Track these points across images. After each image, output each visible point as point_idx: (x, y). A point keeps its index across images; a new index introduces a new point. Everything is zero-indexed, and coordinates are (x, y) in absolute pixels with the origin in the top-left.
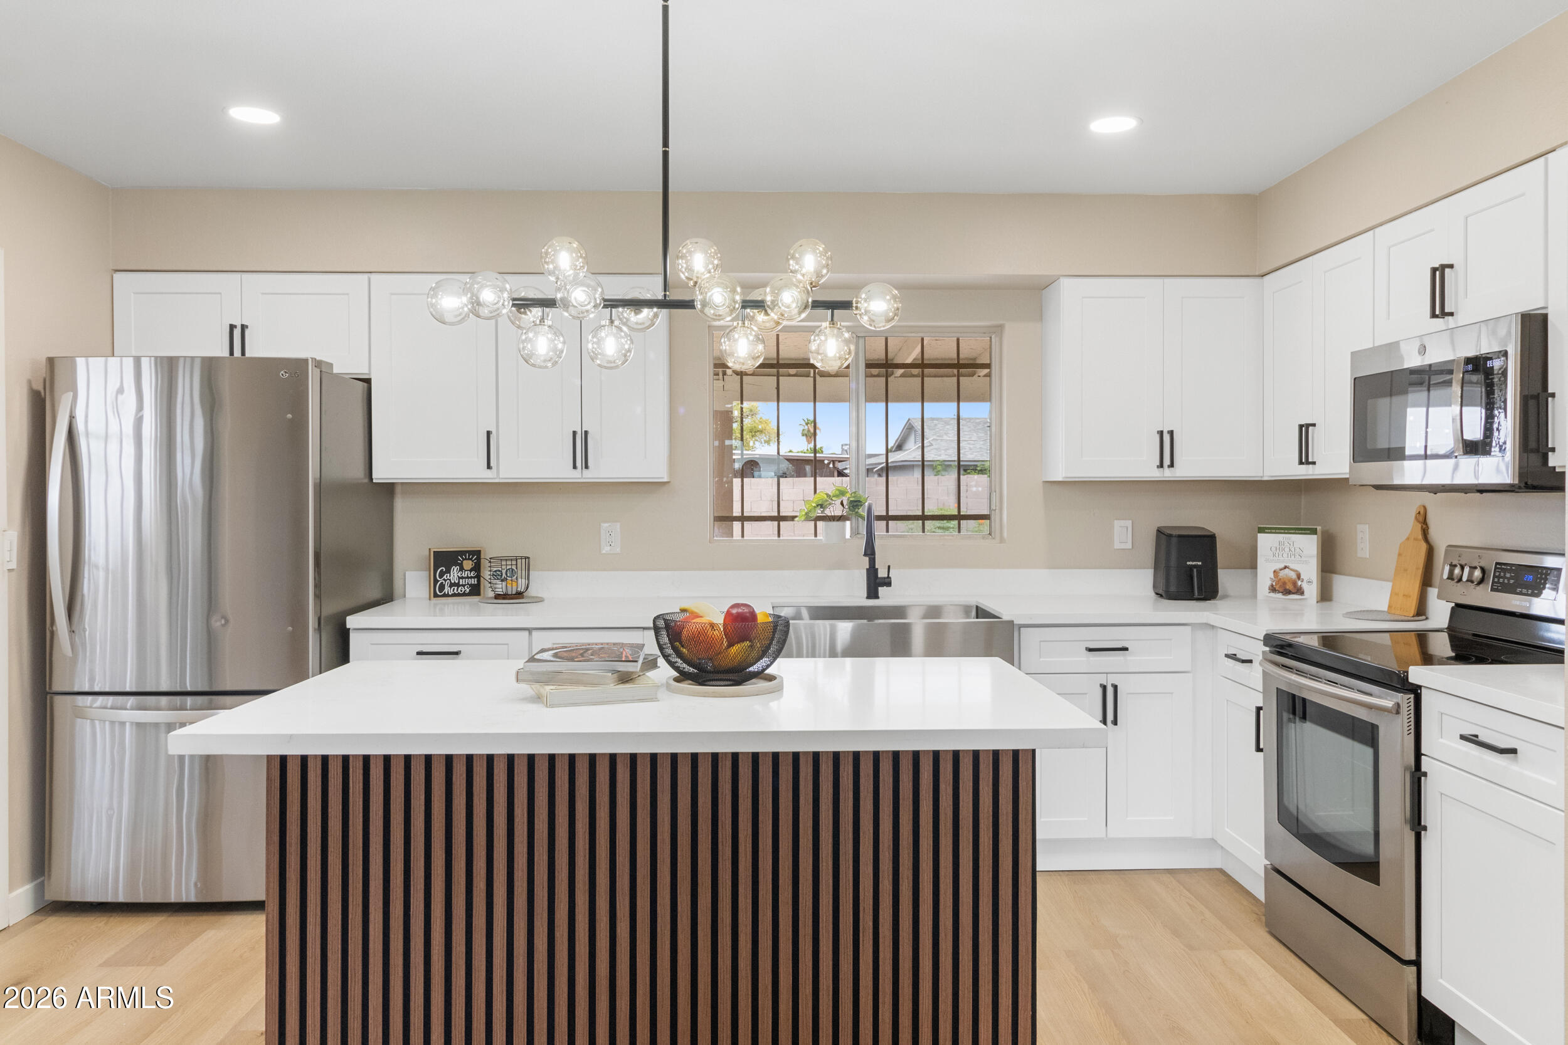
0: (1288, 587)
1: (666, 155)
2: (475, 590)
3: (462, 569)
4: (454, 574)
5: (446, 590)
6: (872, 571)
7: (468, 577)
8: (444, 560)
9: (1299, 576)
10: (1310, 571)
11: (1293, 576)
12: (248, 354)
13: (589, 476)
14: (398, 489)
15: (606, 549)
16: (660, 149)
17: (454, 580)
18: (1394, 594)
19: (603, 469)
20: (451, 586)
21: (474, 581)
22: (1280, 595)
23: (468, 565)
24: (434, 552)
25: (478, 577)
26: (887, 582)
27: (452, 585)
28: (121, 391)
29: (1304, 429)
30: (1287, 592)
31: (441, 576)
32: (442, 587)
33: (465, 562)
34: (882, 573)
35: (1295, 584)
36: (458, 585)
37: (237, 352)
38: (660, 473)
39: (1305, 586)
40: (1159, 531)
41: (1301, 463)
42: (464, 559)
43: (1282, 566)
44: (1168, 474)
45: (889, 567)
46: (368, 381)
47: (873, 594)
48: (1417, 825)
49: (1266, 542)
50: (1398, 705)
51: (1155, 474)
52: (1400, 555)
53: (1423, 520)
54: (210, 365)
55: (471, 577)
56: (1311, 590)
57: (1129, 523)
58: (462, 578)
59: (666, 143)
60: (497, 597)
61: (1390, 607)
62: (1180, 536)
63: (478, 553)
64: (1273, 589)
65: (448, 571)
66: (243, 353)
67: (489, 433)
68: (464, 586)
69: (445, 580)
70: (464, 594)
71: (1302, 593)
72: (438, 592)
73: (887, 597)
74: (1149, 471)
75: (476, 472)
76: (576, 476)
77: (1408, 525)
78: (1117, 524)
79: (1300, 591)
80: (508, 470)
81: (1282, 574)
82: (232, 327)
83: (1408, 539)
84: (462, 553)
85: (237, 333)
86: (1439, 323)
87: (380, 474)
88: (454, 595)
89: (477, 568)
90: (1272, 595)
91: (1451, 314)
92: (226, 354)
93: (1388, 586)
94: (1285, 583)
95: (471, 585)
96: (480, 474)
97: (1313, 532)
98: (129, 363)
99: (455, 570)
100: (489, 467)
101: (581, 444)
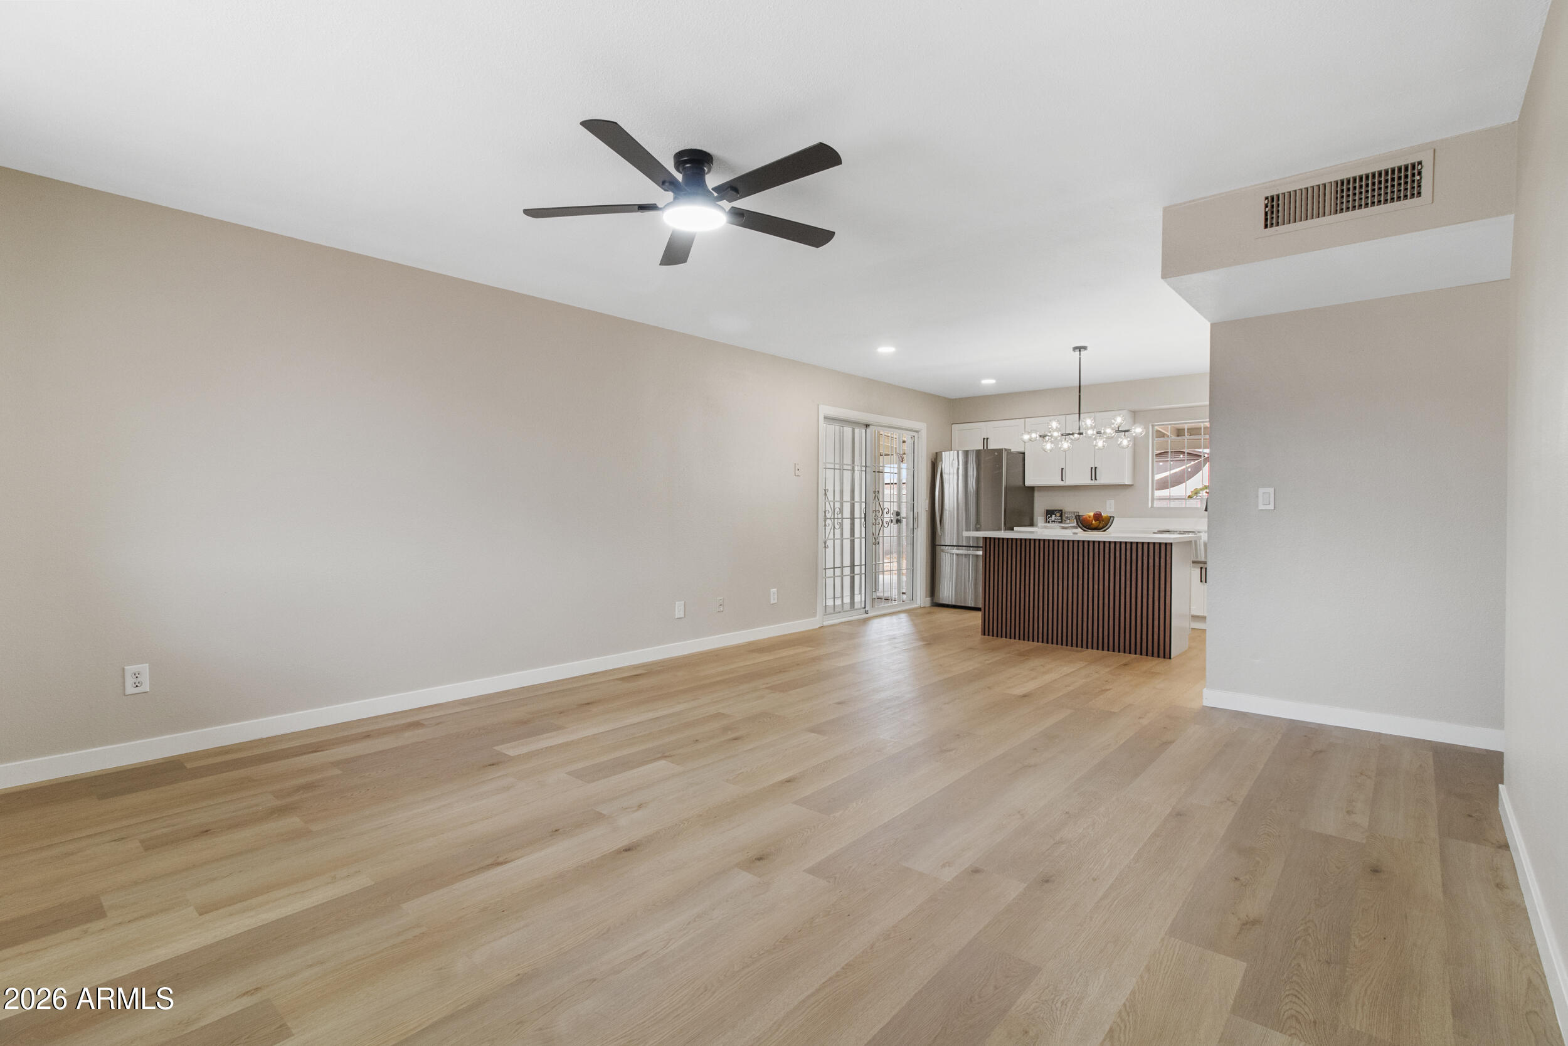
3: (1056, 516)
4: (1053, 518)
7: (1058, 519)
8: (1050, 513)
12: (989, 448)
13: (1098, 483)
14: (1036, 489)
15: (1108, 510)
19: (1102, 480)
21: (1060, 520)
23: (1058, 515)
24: (1048, 509)
25: (1062, 519)
27: (1052, 521)
28: (953, 460)
31: (1048, 518)
37: (985, 448)
38: (1127, 481)
46: (1024, 453)
54: (978, 452)
58: (1056, 519)
59: (1080, 396)
63: (1061, 511)
67: (1062, 469)
68: (1057, 522)
69: (1050, 520)
72: (1047, 521)
75: (1057, 482)
76: (1093, 483)
80: (1070, 481)
82: (984, 439)
84: (1056, 510)
85: (986, 440)
87: (1028, 483)
89: (1061, 516)
92: (982, 448)
95: (1059, 522)
96: (1059, 483)
98: (956, 452)
99: (1053, 516)
100: (1062, 480)
101: (1094, 472)
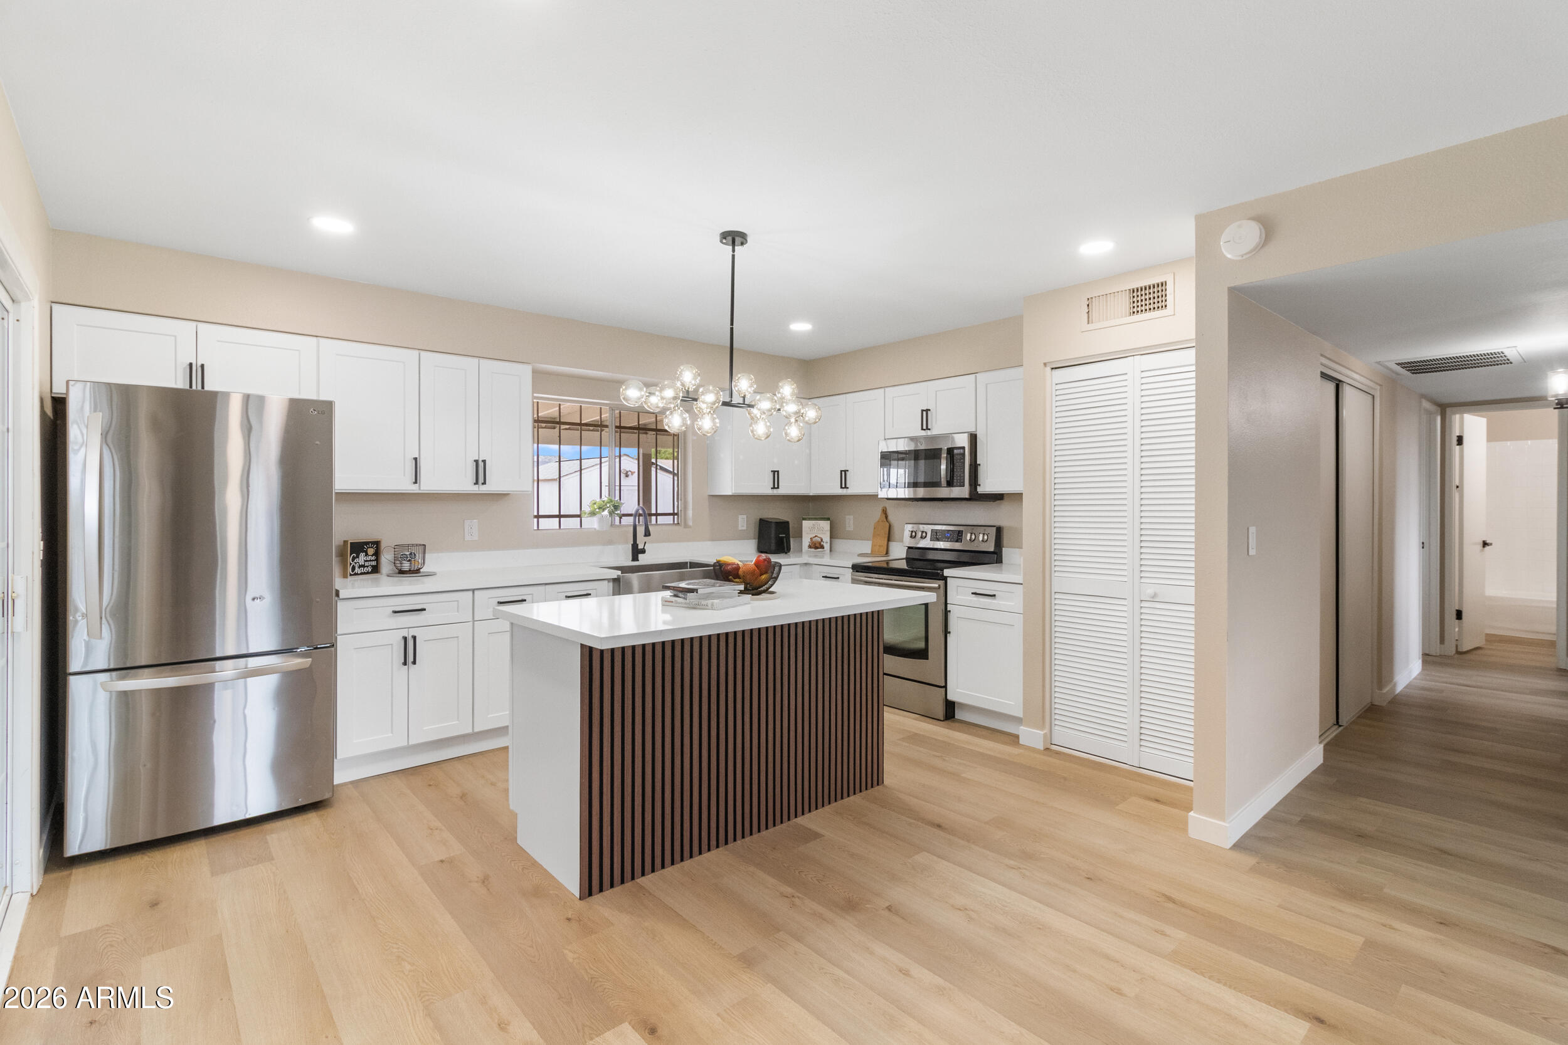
0: (817, 545)
1: (732, 329)
2: (376, 570)
3: (367, 555)
4: (362, 558)
5: (356, 570)
6: (635, 545)
7: (370, 561)
8: (358, 548)
9: (822, 540)
10: (826, 538)
11: (820, 540)
13: (483, 489)
15: (468, 538)
16: (729, 326)
17: (362, 563)
18: (873, 546)
19: (495, 485)
20: (359, 568)
21: (374, 563)
22: (813, 550)
23: (371, 551)
24: (351, 543)
25: (377, 560)
26: (643, 551)
27: (360, 566)
29: (844, 472)
30: (816, 548)
31: (353, 560)
32: (353, 568)
33: (369, 549)
34: (640, 547)
35: (820, 543)
36: (363, 566)
39: (824, 544)
40: (761, 520)
41: (841, 487)
42: (368, 548)
43: (814, 535)
44: (775, 492)
45: (645, 543)
47: (635, 558)
48: (946, 632)
49: (805, 523)
50: (939, 585)
51: (770, 492)
52: (875, 528)
53: (885, 512)
55: (373, 560)
56: (827, 546)
57: (745, 516)
58: (367, 561)
59: (732, 324)
60: (401, 572)
61: (872, 551)
62: (776, 522)
63: (377, 544)
64: (810, 547)
65: (358, 557)
66: (203, 388)
67: (415, 459)
68: (367, 567)
69: (356, 563)
70: (368, 573)
71: (823, 548)
72: (352, 572)
73: (643, 560)
74: (767, 490)
75: (407, 486)
76: (475, 489)
77: (877, 514)
78: (740, 517)
79: (822, 547)
80: (428, 484)
81: (814, 539)
82: (190, 366)
83: (878, 521)
84: (367, 543)
86: (923, 433)
87: (338, 486)
88: (362, 574)
89: (377, 554)
90: (810, 549)
91: (929, 429)
92: (188, 387)
93: (870, 543)
94: (815, 544)
95: (372, 566)
96: (409, 487)
97: (828, 519)
99: (362, 555)
100: (414, 482)
101: (480, 470)
